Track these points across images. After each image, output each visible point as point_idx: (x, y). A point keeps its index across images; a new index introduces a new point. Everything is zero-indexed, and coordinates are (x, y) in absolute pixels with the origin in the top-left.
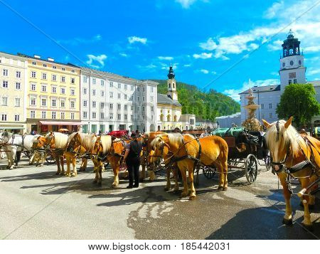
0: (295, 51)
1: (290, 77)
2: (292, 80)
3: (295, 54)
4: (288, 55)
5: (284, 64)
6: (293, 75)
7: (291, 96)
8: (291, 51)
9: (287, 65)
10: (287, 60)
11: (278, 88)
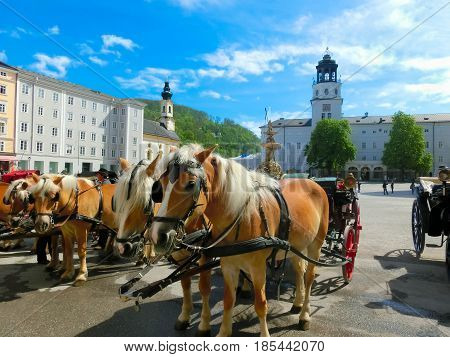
0: (331, 76)
1: (324, 110)
2: (326, 113)
3: (331, 80)
4: (323, 81)
5: (317, 92)
6: (327, 108)
7: (323, 135)
8: (327, 75)
9: (321, 94)
10: (321, 87)
11: (309, 123)
